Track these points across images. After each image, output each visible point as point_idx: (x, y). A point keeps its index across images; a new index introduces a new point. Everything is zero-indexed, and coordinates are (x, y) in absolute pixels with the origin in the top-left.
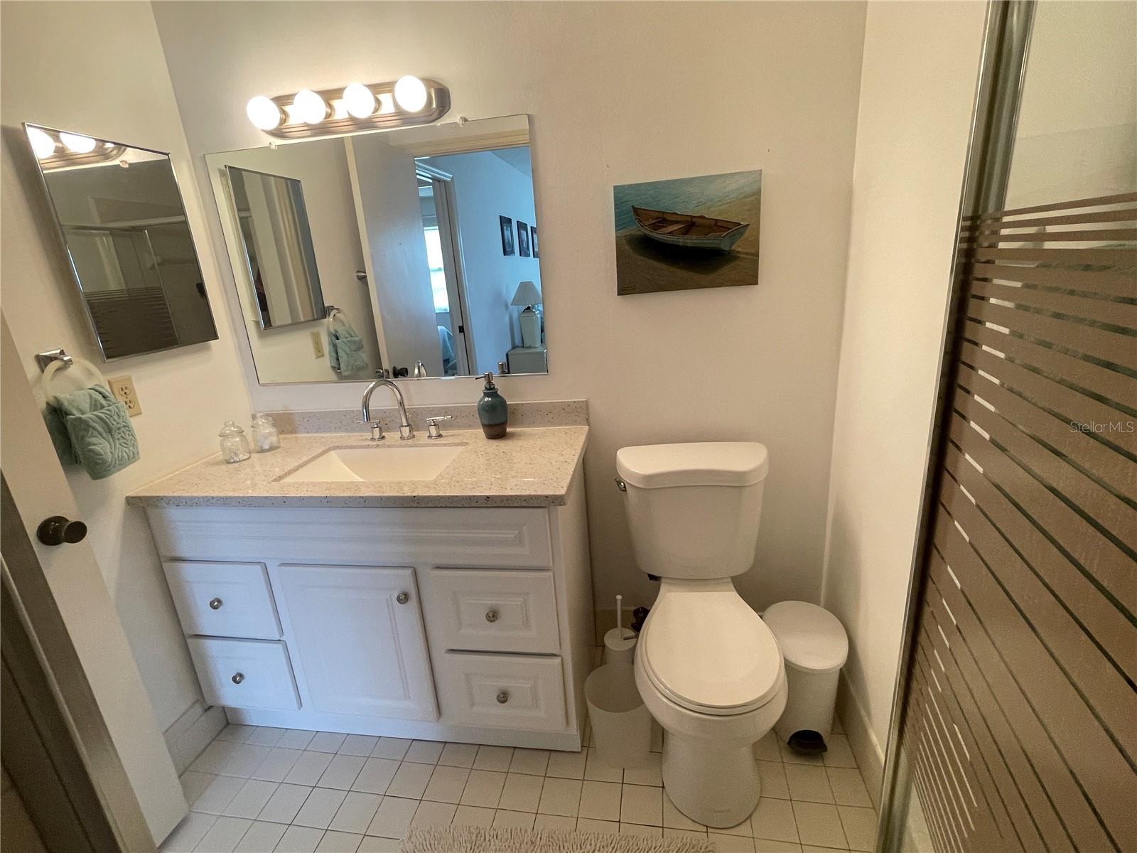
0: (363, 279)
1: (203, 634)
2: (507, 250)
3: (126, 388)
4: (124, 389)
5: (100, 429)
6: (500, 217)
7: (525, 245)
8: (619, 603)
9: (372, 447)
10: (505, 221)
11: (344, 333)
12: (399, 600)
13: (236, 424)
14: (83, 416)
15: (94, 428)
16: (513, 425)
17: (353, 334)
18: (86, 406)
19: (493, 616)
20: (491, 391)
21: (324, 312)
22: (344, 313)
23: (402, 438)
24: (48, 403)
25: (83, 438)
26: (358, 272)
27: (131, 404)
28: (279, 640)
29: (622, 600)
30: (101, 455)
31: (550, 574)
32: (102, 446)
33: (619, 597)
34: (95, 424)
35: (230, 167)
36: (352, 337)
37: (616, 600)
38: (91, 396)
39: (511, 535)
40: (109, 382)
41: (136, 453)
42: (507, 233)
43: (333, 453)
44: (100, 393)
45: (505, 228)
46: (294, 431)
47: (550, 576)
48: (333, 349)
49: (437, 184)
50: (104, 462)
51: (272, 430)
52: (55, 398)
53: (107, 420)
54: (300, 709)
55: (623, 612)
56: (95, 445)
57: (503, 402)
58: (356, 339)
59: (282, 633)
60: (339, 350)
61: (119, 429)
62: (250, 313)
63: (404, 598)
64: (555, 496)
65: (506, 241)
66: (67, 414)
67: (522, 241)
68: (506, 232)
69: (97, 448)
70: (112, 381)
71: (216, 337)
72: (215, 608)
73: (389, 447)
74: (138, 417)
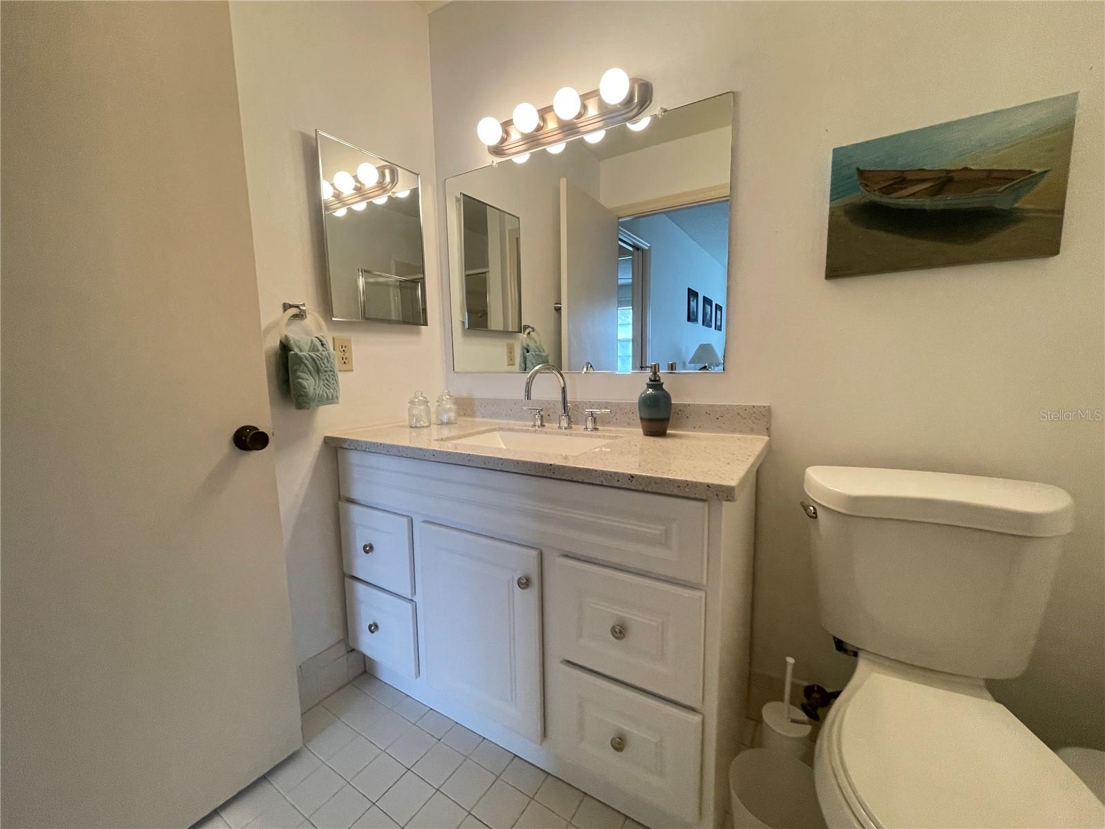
0: (558, 310)
1: (358, 577)
2: (691, 318)
3: (345, 347)
4: (344, 347)
5: (311, 368)
6: (689, 289)
7: (708, 317)
8: (789, 670)
9: (531, 432)
10: (692, 294)
11: (534, 348)
12: (519, 583)
13: (423, 395)
14: (300, 353)
15: (305, 365)
16: (675, 427)
17: (541, 350)
18: (306, 348)
19: (620, 632)
20: (655, 383)
21: (522, 328)
22: (537, 333)
23: (560, 427)
24: (281, 341)
25: (296, 370)
26: (556, 304)
27: (346, 361)
28: (412, 600)
29: (795, 666)
30: (306, 389)
31: (702, 594)
32: (310, 383)
33: (791, 660)
34: (307, 362)
35: (463, 194)
36: (540, 352)
37: (786, 662)
38: (312, 341)
39: (656, 530)
40: (333, 338)
41: (335, 396)
42: (693, 304)
43: (497, 433)
44: (321, 341)
45: (692, 299)
46: (473, 415)
47: (701, 597)
48: (522, 360)
49: (636, 252)
50: (306, 395)
51: (454, 407)
52: (286, 336)
53: (318, 362)
54: (416, 678)
55: (793, 685)
56: (303, 379)
57: (667, 397)
58: (543, 354)
59: (414, 592)
60: (528, 362)
61: (326, 371)
62: (459, 315)
63: (525, 583)
64: (721, 486)
65: (691, 310)
66: (291, 351)
67: (706, 314)
68: (691, 303)
69: (304, 383)
70: (335, 337)
71: (426, 324)
72: (367, 552)
73: (546, 433)
74: (348, 373)
